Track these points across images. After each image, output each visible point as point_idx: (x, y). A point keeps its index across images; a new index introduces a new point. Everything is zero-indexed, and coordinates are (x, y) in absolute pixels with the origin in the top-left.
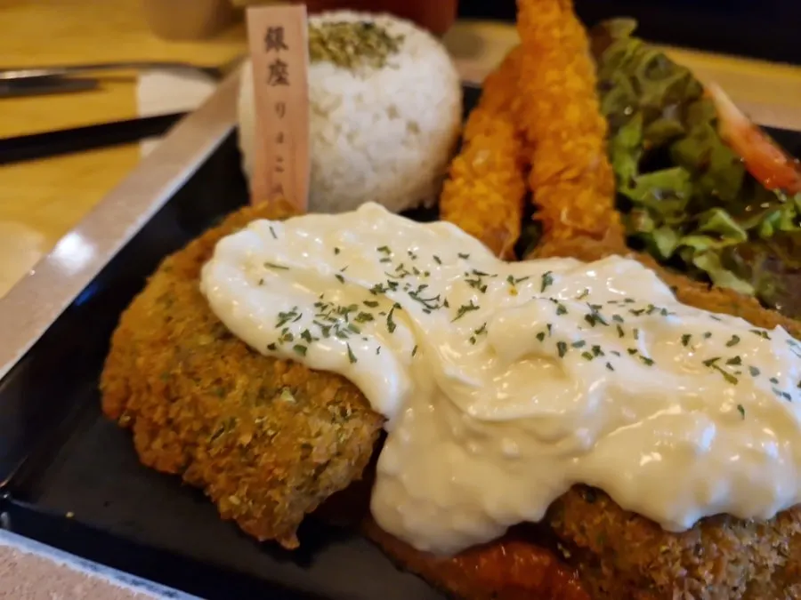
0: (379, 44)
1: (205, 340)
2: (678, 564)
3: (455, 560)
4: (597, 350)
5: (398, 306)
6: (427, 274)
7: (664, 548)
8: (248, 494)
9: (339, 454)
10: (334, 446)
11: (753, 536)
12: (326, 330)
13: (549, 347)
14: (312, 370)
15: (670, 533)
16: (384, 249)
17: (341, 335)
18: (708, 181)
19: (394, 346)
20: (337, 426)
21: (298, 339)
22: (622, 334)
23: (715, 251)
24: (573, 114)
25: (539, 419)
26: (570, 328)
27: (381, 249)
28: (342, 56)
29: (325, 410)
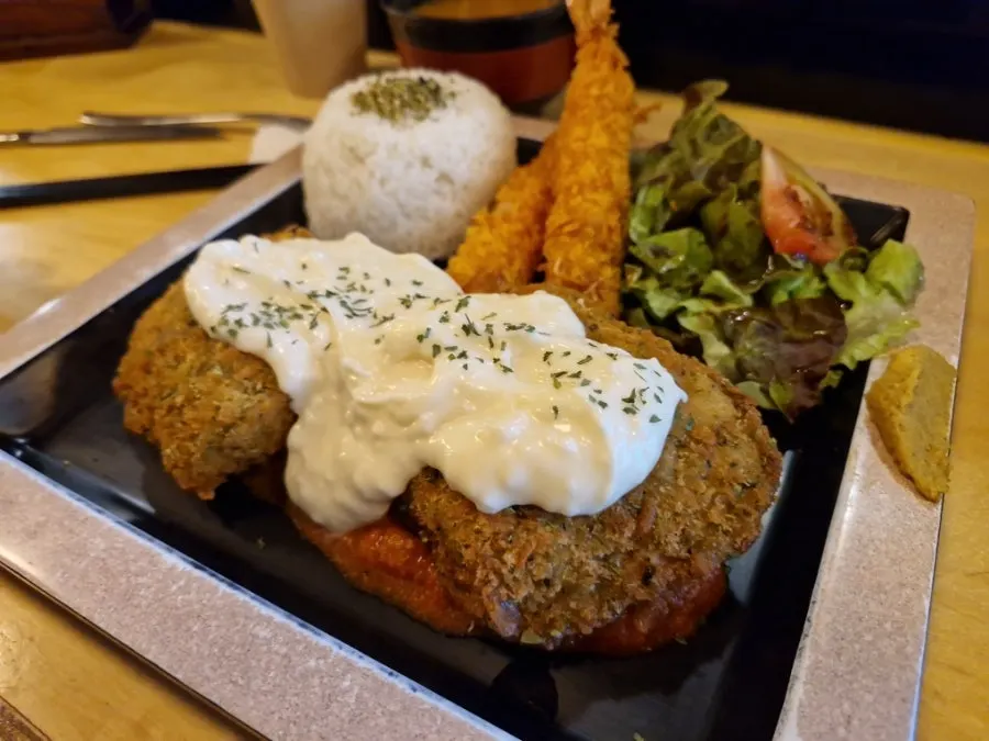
0: (427, 100)
1: (179, 326)
2: (487, 544)
3: (345, 538)
4: (463, 355)
5: (324, 310)
6: (371, 292)
7: (477, 527)
8: (178, 448)
9: (242, 419)
10: (239, 410)
11: (570, 538)
12: (256, 321)
13: (426, 347)
14: (242, 353)
15: (482, 514)
16: (346, 269)
17: (268, 326)
18: (726, 245)
19: (312, 340)
20: (246, 396)
21: (232, 325)
22: (492, 346)
23: (710, 313)
24: (589, 170)
25: (399, 403)
26: (447, 335)
27: (341, 269)
28: (387, 108)
29: (242, 384)
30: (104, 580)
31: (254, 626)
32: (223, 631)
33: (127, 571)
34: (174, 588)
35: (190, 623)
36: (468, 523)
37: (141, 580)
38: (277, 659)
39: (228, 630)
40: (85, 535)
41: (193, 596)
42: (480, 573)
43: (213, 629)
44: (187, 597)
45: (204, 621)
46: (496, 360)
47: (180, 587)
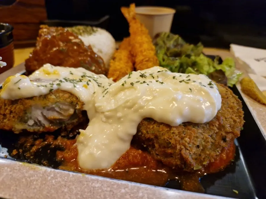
2: (177, 136)
7: (172, 131)
11: (201, 130)
15: (173, 127)
22: (153, 78)
30: (14, 182)
31: (92, 184)
32: (79, 189)
33: (25, 176)
34: (49, 178)
35: (63, 189)
36: (168, 132)
37: (32, 178)
38: (108, 193)
39: (81, 188)
41: (59, 179)
42: (178, 147)
43: (74, 189)
44: (56, 180)
45: (68, 187)
46: (157, 81)
47: (52, 177)
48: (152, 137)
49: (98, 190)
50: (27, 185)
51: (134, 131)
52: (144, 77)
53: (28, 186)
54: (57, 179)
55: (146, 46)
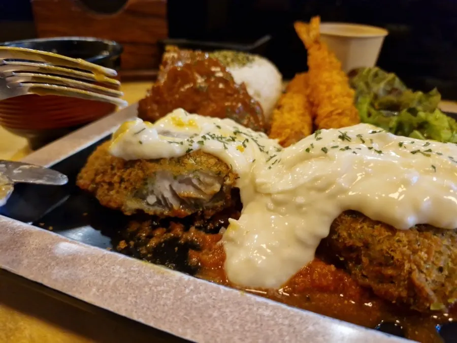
2: (406, 248)
7: (397, 238)
11: (448, 241)
15: (400, 230)
30: (132, 291)
31: (258, 309)
32: (236, 314)
33: (148, 284)
34: (187, 291)
35: (210, 312)
36: (389, 238)
37: (159, 288)
38: (285, 328)
39: (240, 314)
40: (106, 264)
41: (203, 295)
42: (407, 266)
43: (229, 314)
44: (199, 295)
45: (219, 309)
46: (370, 148)
47: (191, 290)
48: (359, 244)
49: (268, 320)
50: (153, 298)
51: (325, 231)
52: (345, 140)
53: (154, 300)
54: (200, 293)
55: (337, 89)
